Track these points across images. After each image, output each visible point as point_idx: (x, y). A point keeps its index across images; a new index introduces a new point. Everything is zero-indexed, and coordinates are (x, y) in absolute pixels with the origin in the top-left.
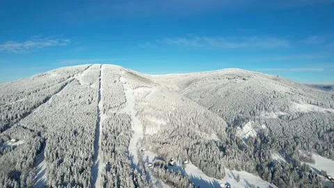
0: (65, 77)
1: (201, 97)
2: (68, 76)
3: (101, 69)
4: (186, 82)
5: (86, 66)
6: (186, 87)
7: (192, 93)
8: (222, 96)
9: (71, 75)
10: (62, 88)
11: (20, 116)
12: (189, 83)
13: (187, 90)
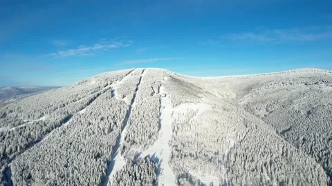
0: (102, 86)
1: (267, 110)
2: (106, 83)
3: (143, 75)
4: (244, 87)
5: (129, 70)
6: (245, 94)
7: (253, 103)
8: (303, 113)
10: (91, 101)
11: (21, 147)
12: (249, 89)
13: (246, 99)
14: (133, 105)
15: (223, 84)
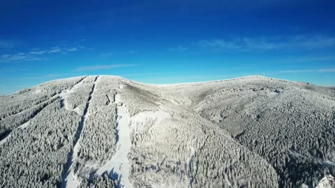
0: (49, 95)
1: (221, 116)
2: (53, 92)
3: (96, 83)
4: (199, 94)
5: (80, 78)
6: (199, 101)
7: (209, 110)
8: (253, 117)
9: (57, 91)
10: (36, 113)
12: (203, 96)
13: (201, 106)
14: (86, 116)
15: (178, 91)
